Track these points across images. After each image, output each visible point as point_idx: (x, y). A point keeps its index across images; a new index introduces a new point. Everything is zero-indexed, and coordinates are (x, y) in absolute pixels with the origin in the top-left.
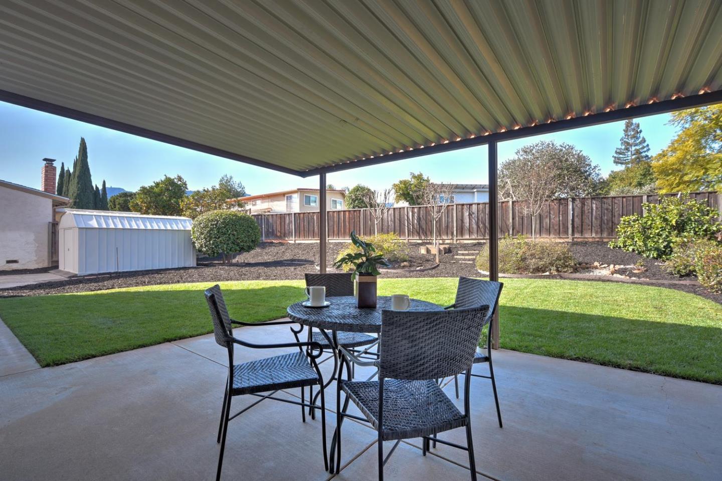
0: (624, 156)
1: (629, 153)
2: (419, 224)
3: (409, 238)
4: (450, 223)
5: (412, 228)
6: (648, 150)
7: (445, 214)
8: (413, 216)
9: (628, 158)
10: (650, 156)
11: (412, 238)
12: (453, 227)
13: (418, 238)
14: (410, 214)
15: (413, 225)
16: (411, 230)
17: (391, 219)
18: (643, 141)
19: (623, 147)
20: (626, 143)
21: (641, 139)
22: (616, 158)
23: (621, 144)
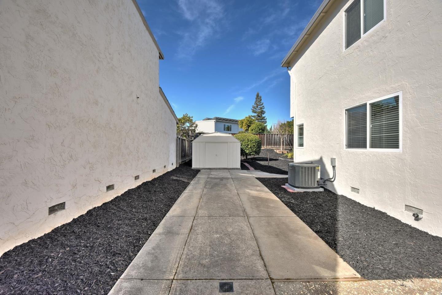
1: (257, 108)
2: (290, 142)
5: (287, 143)
6: (264, 108)
11: (287, 147)
14: (287, 137)
18: (262, 104)
19: (255, 105)
20: (256, 104)
21: (262, 103)
22: (253, 110)
23: (254, 104)
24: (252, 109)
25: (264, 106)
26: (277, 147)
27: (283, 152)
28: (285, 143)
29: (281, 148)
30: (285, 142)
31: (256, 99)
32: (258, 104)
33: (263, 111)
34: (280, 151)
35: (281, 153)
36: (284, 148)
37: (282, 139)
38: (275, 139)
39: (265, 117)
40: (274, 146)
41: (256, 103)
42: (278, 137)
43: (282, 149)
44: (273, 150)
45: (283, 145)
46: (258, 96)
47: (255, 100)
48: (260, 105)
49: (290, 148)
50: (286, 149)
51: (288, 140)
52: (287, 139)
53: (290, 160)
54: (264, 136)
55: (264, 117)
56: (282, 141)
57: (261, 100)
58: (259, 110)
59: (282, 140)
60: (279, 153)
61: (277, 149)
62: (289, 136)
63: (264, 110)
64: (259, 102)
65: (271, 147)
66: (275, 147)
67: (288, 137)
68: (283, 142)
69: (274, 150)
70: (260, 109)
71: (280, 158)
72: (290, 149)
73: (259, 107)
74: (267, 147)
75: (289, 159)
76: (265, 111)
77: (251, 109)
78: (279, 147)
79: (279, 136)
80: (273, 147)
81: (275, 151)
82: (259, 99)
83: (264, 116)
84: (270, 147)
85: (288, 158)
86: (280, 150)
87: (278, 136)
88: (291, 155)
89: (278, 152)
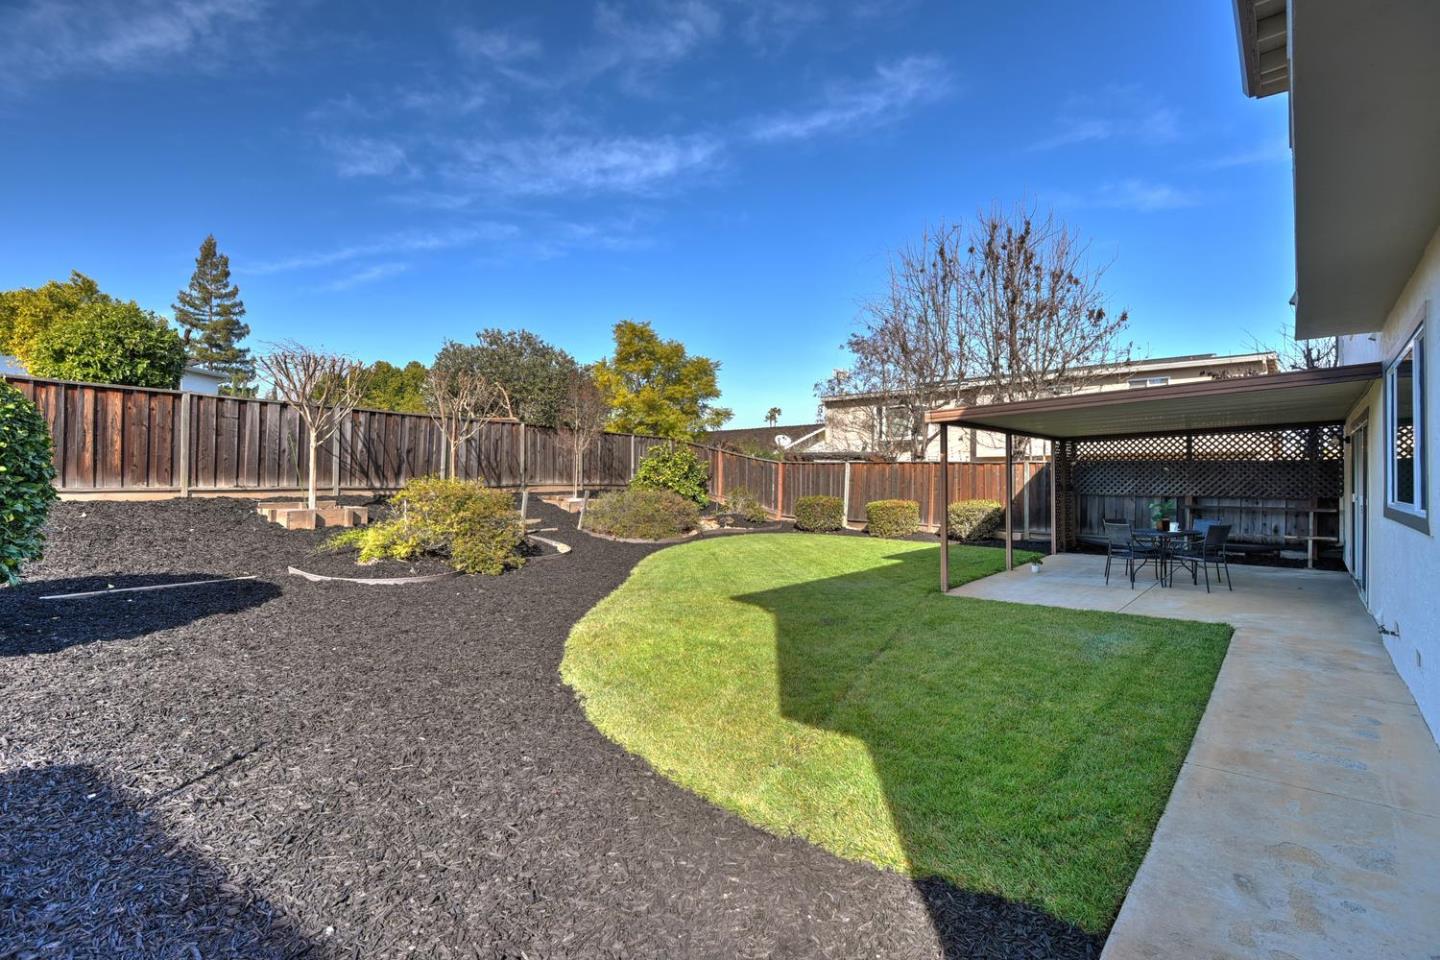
0: (197, 312)
1: (207, 309)
2: (369, 451)
3: (343, 485)
4: (434, 456)
5: (349, 461)
6: (242, 312)
7: (425, 435)
8: (354, 432)
9: (203, 317)
10: (242, 324)
11: (348, 486)
12: (439, 461)
13: (363, 485)
14: (348, 426)
15: (353, 454)
16: (349, 467)
17: (293, 434)
18: (234, 293)
19: (195, 293)
20: (202, 288)
21: (230, 289)
22: (181, 311)
23: (192, 286)
24: (179, 305)
25: (241, 304)
26: (284, 484)
27: (319, 521)
28: (335, 461)
29: (312, 496)
30: (336, 450)
31: (202, 263)
32: (212, 287)
33: (238, 323)
34: (303, 515)
35: (310, 525)
36: (335, 493)
37: (313, 435)
38: (262, 432)
39: (248, 350)
40: (259, 478)
41: (197, 282)
42: (290, 422)
43: (318, 499)
44: (252, 505)
45: (324, 471)
46: (209, 250)
47: (194, 269)
48: (221, 297)
49: (372, 488)
50: (342, 501)
51: (360, 446)
52: (348, 436)
53: (371, 582)
54: (175, 411)
55: (244, 352)
56: (313, 444)
57: (227, 274)
58: (215, 318)
59: (318, 438)
60: (293, 526)
61: (276, 500)
62: (362, 418)
63: (243, 320)
64: (216, 280)
65: (231, 486)
66: (267, 485)
67: (355, 425)
68: (324, 452)
69: (254, 507)
70: (217, 314)
71: (292, 570)
72: (369, 494)
73: (215, 302)
74: (201, 486)
75: (365, 572)
76: (246, 326)
77: (173, 306)
78: (294, 485)
79: (292, 413)
80: (252, 485)
81: (265, 512)
82: (215, 266)
83: (242, 348)
84: (222, 485)
85: (361, 563)
86: (300, 507)
87: (288, 415)
88: (381, 540)
89: (282, 521)
